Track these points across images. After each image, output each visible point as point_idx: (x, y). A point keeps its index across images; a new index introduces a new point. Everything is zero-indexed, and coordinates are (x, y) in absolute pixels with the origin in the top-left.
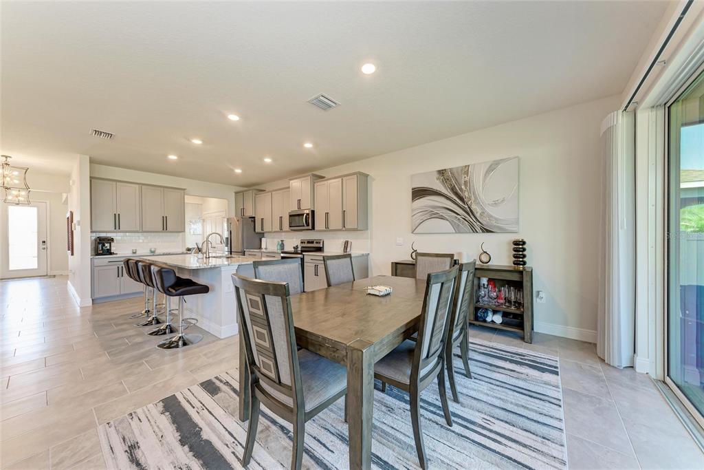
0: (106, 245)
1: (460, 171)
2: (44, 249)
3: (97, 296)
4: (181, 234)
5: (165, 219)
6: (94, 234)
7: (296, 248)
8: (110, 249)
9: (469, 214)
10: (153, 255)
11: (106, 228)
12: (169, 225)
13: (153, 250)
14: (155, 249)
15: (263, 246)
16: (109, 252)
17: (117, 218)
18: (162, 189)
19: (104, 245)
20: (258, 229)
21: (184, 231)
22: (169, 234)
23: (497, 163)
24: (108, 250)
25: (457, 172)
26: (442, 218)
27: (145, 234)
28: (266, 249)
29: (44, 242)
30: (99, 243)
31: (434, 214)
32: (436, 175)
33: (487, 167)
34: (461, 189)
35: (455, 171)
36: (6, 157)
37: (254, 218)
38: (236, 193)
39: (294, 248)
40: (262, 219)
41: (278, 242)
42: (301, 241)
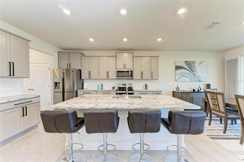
1: (192, 62)
9: (194, 76)
23: (202, 62)
25: (191, 62)
26: (186, 77)
31: (184, 75)
32: (185, 63)
33: (199, 63)
34: (192, 68)
35: (190, 62)
37: (81, 70)
38: (59, 52)
39: (113, 88)
40: (90, 72)
41: (99, 85)
42: (119, 84)
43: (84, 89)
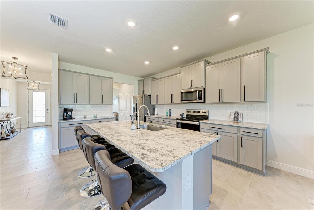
0: (69, 113)
2: (48, 112)
3: (62, 148)
4: (110, 105)
5: (102, 96)
6: (61, 106)
7: (182, 115)
8: (72, 116)
10: (95, 120)
11: (68, 102)
12: (104, 100)
13: (95, 115)
14: (97, 115)
15: (156, 113)
16: (71, 118)
17: (75, 95)
18: (100, 78)
19: (67, 113)
20: (154, 102)
21: (112, 104)
22: (104, 106)
24: (70, 116)
27: (91, 106)
28: (157, 115)
29: (48, 109)
30: (64, 112)
36: (15, 58)
37: (151, 95)
38: (138, 81)
39: (181, 115)
40: (157, 96)
41: (167, 111)
42: (188, 111)
43: (155, 115)
